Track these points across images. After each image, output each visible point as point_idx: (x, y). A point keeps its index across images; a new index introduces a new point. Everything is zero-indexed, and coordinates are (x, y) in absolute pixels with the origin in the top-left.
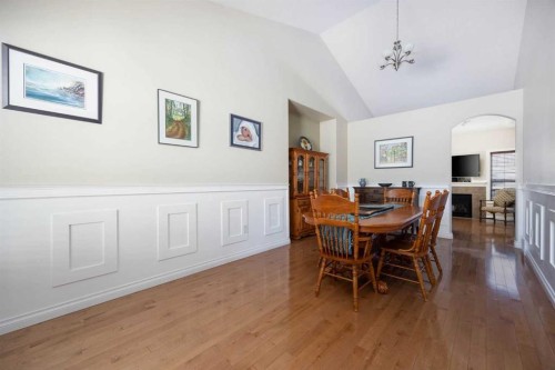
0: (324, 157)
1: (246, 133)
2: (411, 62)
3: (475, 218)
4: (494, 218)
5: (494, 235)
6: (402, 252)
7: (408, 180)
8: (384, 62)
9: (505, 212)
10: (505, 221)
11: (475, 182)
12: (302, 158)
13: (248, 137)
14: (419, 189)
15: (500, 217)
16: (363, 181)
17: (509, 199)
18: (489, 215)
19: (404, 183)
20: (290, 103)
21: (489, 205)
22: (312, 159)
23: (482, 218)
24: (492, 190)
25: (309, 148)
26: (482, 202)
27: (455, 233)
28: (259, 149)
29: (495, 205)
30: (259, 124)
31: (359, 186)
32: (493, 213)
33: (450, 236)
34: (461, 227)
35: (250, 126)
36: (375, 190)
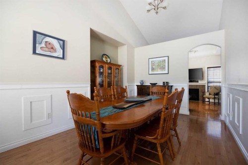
0: (118, 67)
1: (49, 46)
2: (165, 8)
3: (200, 102)
4: (209, 101)
5: (209, 110)
6: (149, 138)
7: (165, 81)
8: (149, 7)
9: (214, 98)
10: (215, 103)
11: (200, 83)
12: (102, 67)
13: (53, 49)
14: (172, 86)
15: (212, 100)
16: (142, 82)
17: (216, 91)
18: (207, 100)
19: (164, 83)
20: (92, 31)
21: (207, 94)
22: (110, 68)
23: (204, 101)
24: (208, 87)
25: (109, 61)
26: (204, 93)
27: (190, 110)
28: (63, 58)
29: (210, 94)
30: (64, 41)
31: (140, 84)
32: (209, 98)
33: (188, 113)
34: (194, 107)
35: (54, 42)
36: (148, 87)
